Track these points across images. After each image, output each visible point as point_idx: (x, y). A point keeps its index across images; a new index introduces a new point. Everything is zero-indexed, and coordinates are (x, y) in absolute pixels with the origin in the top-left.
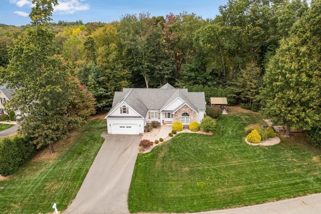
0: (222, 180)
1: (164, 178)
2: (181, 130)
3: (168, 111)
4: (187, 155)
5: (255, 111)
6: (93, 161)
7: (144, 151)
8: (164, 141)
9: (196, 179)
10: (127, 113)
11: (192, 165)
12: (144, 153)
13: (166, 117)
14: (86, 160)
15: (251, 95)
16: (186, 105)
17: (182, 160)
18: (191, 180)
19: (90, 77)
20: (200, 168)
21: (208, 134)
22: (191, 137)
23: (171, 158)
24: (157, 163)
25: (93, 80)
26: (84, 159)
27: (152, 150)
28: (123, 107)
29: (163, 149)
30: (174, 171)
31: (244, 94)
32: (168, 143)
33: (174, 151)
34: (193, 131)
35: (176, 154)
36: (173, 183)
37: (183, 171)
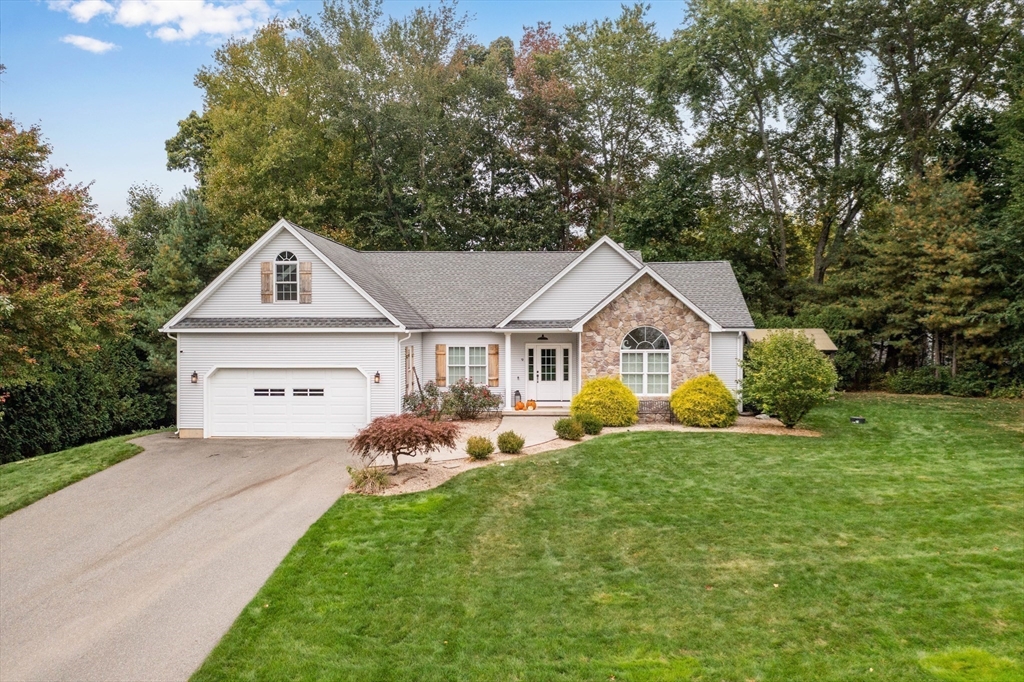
1: (552, 621)
2: (629, 422)
3: (544, 322)
4: (713, 495)
5: (975, 394)
8: (532, 452)
9: (882, 624)
10: (303, 300)
11: (781, 541)
12: (388, 493)
13: (531, 378)
16: (647, 276)
19: (163, 243)
21: (791, 433)
23: (587, 512)
24: (483, 539)
27: (449, 483)
28: (279, 259)
29: (526, 477)
30: (640, 576)
31: (903, 316)
32: (554, 459)
33: (605, 484)
34: (698, 426)
35: (629, 495)
36: (659, 665)
37: (719, 578)
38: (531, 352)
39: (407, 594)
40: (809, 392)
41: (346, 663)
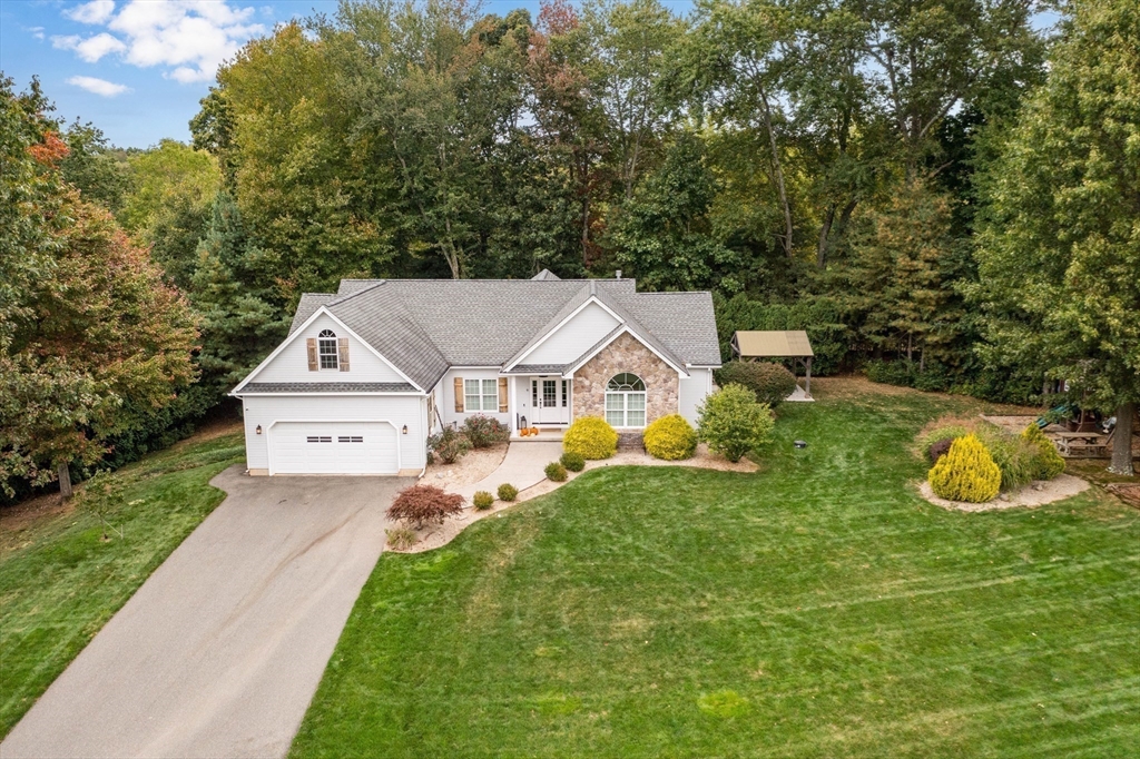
0: (838, 676)
1: (508, 670)
2: (608, 456)
3: (543, 366)
4: (640, 555)
6: (133, 593)
7: (410, 539)
8: (522, 498)
9: (693, 673)
10: (342, 370)
11: (666, 602)
12: (414, 550)
13: (535, 404)
14: (96, 588)
15: (913, 315)
16: (626, 332)
17: (612, 581)
18: (664, 681)
19: (202, 249)
20: (713, 618)
21: (736, 468)
22: (655, 483)
23: (550, 572)
24: (476, 599)
25: (216, 261)
26: (83, 588)
27: (458, 537)
28: (321, 335)
29: (514, 531)
30: (568, 633)
31: (882, 315)
32: (539, 508)
33: (568, 541)
34: (662, 458)
35: (582, 554)
36: (559, 702)
37: (616, 635)
38: (535, 383)
39: (425, 649)
40: (745, 441)
41: (390, 701)
